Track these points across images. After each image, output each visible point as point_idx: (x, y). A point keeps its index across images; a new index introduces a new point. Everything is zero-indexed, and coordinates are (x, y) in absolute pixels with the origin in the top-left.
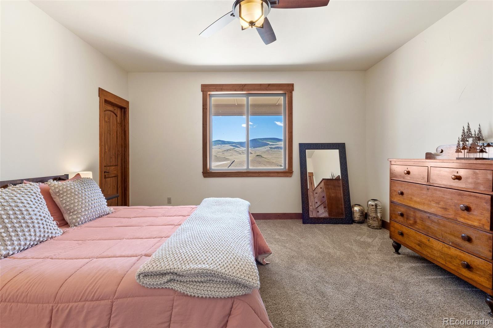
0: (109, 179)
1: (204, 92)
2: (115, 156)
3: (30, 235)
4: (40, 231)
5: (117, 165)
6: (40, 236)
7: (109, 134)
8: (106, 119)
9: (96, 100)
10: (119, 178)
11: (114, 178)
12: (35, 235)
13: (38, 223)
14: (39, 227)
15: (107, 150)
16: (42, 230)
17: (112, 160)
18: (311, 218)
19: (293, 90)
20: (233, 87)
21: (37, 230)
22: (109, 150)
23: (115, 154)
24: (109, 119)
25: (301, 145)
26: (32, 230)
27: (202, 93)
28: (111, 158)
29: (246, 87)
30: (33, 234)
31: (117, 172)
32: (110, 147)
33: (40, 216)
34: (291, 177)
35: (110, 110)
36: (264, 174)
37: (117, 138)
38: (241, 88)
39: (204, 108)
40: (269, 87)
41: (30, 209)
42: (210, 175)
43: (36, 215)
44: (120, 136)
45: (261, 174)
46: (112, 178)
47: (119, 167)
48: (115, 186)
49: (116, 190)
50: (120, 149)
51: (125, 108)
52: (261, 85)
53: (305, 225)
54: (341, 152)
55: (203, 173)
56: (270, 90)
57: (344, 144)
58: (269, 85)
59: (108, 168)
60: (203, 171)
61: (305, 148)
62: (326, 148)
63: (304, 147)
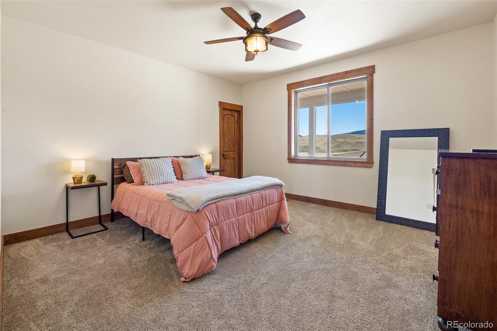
0: (228, 160)
1: (289, 91)
2: (233, 145)
3: (162, 179)
4: (166, 178)
5: (235, 151)
6: (166, 180)
7: (228, 131)
8: (226, 121)
9: (217, 109)
10: (236, 160)
11: (232, 159)
12: (164, 179)
13: (166, 175)
14: (166, 176)
15: (227, 141)
16: (167, 178)
17: (231, 147)
18: (387, 215)
19: (374, 72)
20: (312, 82)
21: (165, 178)
22: (228, 141)
23: (233, 143)
24: (228, 120)
25: (383, 133)
26: (163, 177)
27: (287, 91)
28: (230, 146)
29: (323, 79)
30: (163, 179)
31: (235, 155)
32: (229, 139)
33: (167, 172)
34: (371, 167)
35: (229, 114)
36: (341, 163)
37: (235, 132)
38: (319, 81)
39: (289, 104)
40: (347, 74)
41: (163, 168)
42: (293, 161)
43: (165, 171)
44: (237, 131)
45: (337, 163)
46: (230, 160)
47: (236, 153)
48: (232, 165)
49: (234, 168)
50: (237, 140)
51: (240, 111)
52: (338, 74)
53: (378, 222)
54: (441, 139)
55: (288, 159)
56: (348, 77)
57: (448, 129)
58: (346, 72)
59: (228, 152)
60: (288, 157)
61: (389, 136)
62: (418, 135)
63: (386, 135)
